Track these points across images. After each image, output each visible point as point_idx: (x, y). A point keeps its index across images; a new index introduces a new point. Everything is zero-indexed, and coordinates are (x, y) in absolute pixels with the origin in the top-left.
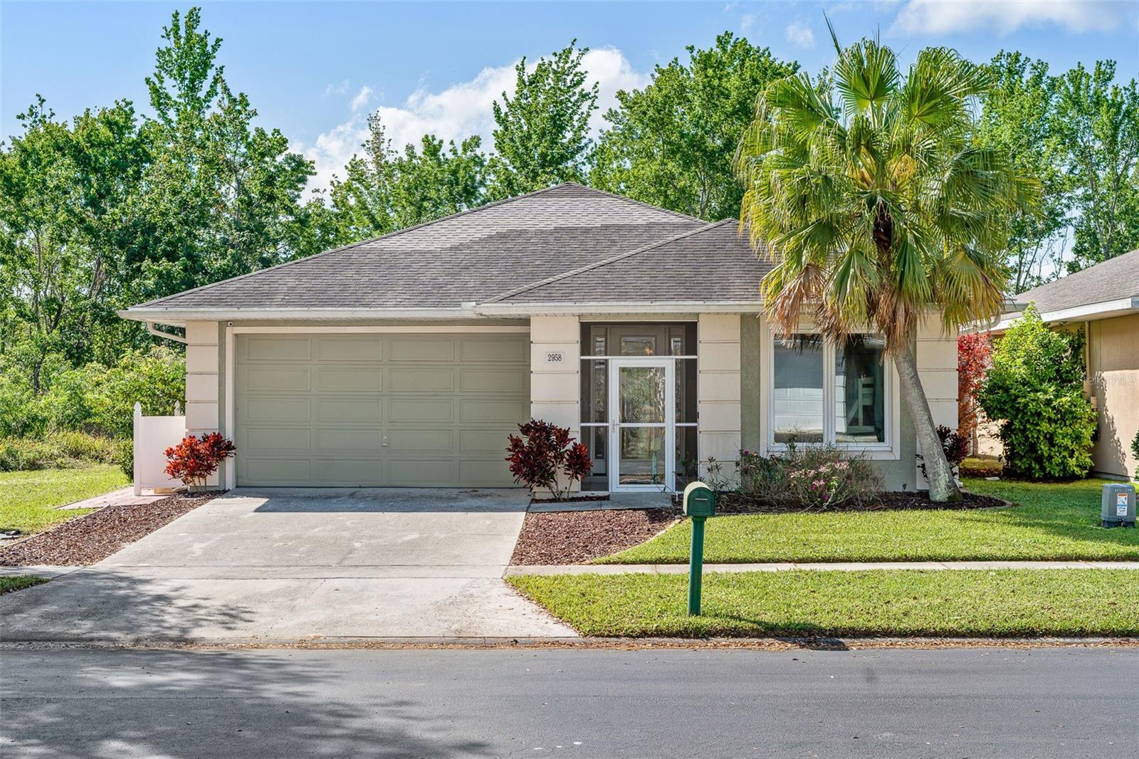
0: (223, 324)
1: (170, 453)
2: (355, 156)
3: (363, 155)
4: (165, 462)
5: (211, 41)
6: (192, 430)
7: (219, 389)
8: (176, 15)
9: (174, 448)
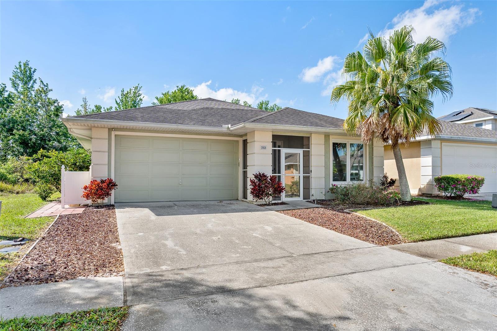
0: (110, 130)
1: (86, 188)
2: (78, 109)
3: (81, 108)
4: (82, 192)
5: (32, 70)
6: (95, 177)
7: (108, 159)
8: (20, 63)
9: (88, 186)
